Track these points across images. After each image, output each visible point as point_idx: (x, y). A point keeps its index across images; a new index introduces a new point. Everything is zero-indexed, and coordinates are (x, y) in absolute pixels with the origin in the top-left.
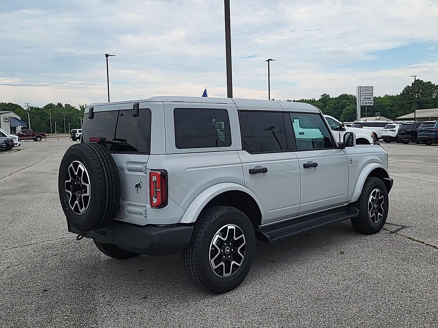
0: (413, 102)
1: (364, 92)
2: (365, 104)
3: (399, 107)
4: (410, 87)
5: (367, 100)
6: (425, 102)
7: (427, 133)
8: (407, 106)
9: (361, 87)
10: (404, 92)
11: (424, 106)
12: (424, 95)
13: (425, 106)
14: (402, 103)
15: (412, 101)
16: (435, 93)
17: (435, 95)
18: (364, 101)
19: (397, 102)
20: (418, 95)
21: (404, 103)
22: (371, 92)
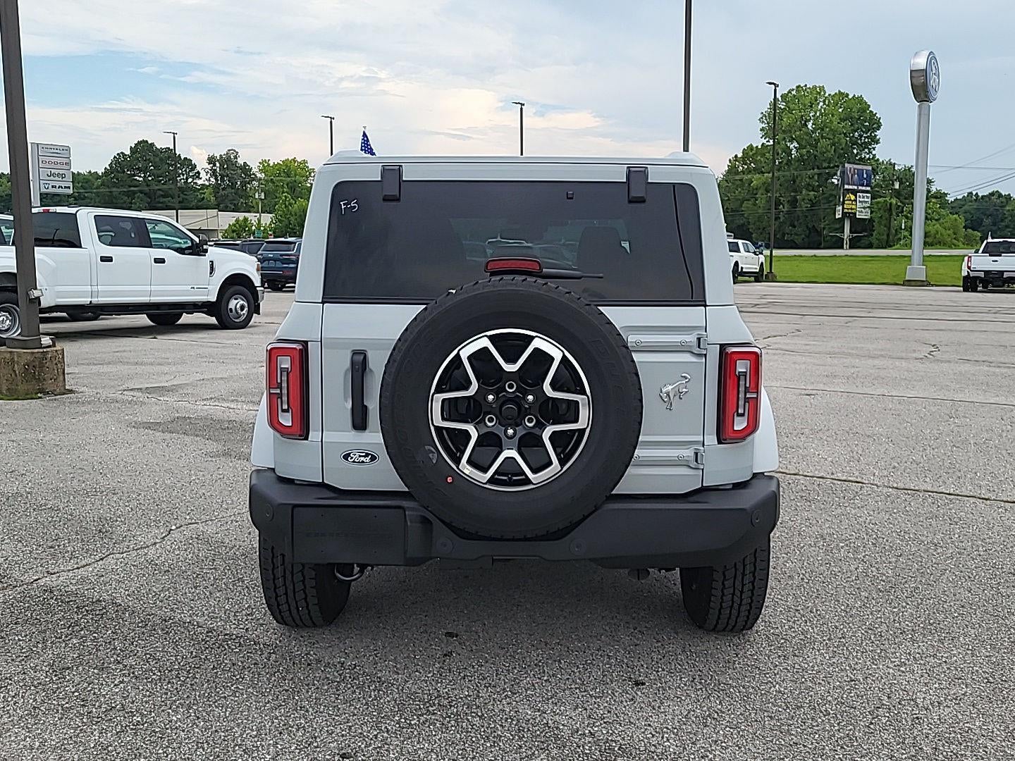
0: (134, 192)
1: (47, 159)
2: (51, 190)
3: (102, 201)
4: (126, 155)
5: (57, 178)
6: (162, 195)
7: (279, 264)
8: (122, 201)
9: (38, 144)
10: (114, 165)
11: (159, 202)
12: (158, 177)
13: (162, 203)
14: (110, 192)
15: (132, 189)
16: (183, 175)
17: (183, 179)
18: (49, 182)
19: (97, 188)
20: (145, 176)
21: (114, 194)
22: (65, 161)
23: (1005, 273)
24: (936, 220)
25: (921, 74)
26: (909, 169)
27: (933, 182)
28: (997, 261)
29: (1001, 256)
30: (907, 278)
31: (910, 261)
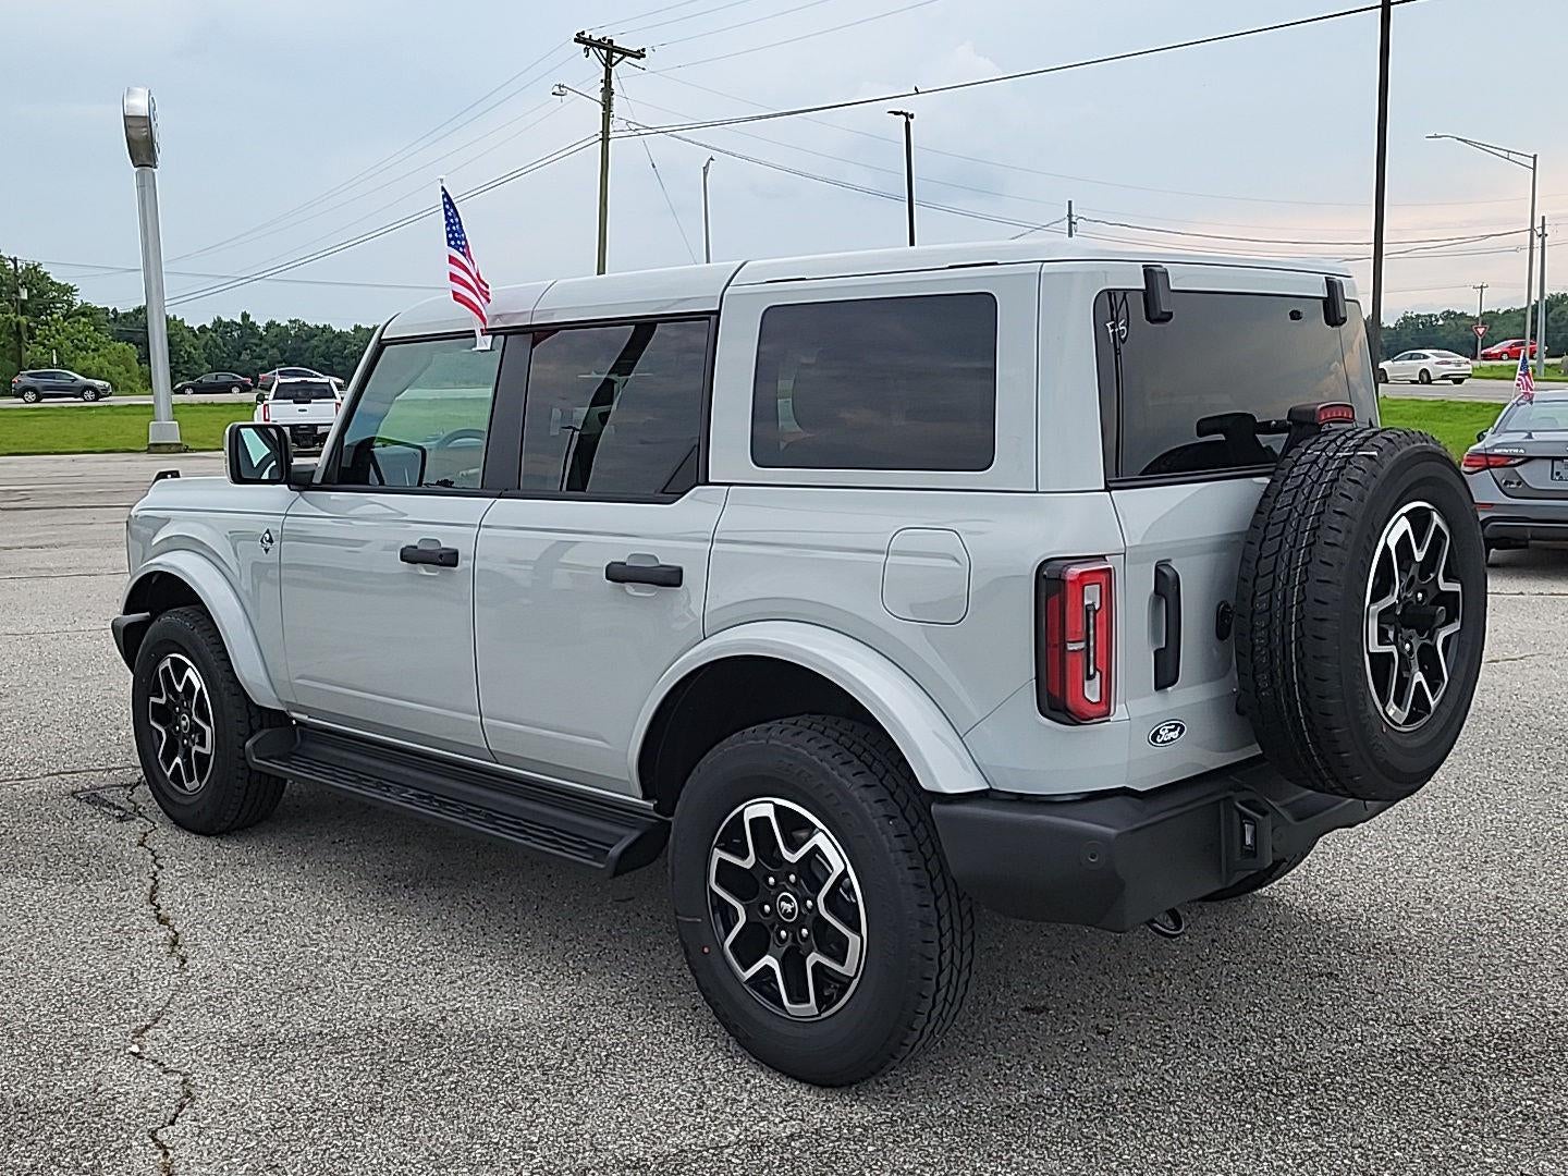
23: (319, 427)
24: (93, 350)
25: (142, 124)
26: (35, 268)
27: (76, 290)
28: (305, 410)
29: (310, 402)
30: (151, 442)
31: (153, 413)
